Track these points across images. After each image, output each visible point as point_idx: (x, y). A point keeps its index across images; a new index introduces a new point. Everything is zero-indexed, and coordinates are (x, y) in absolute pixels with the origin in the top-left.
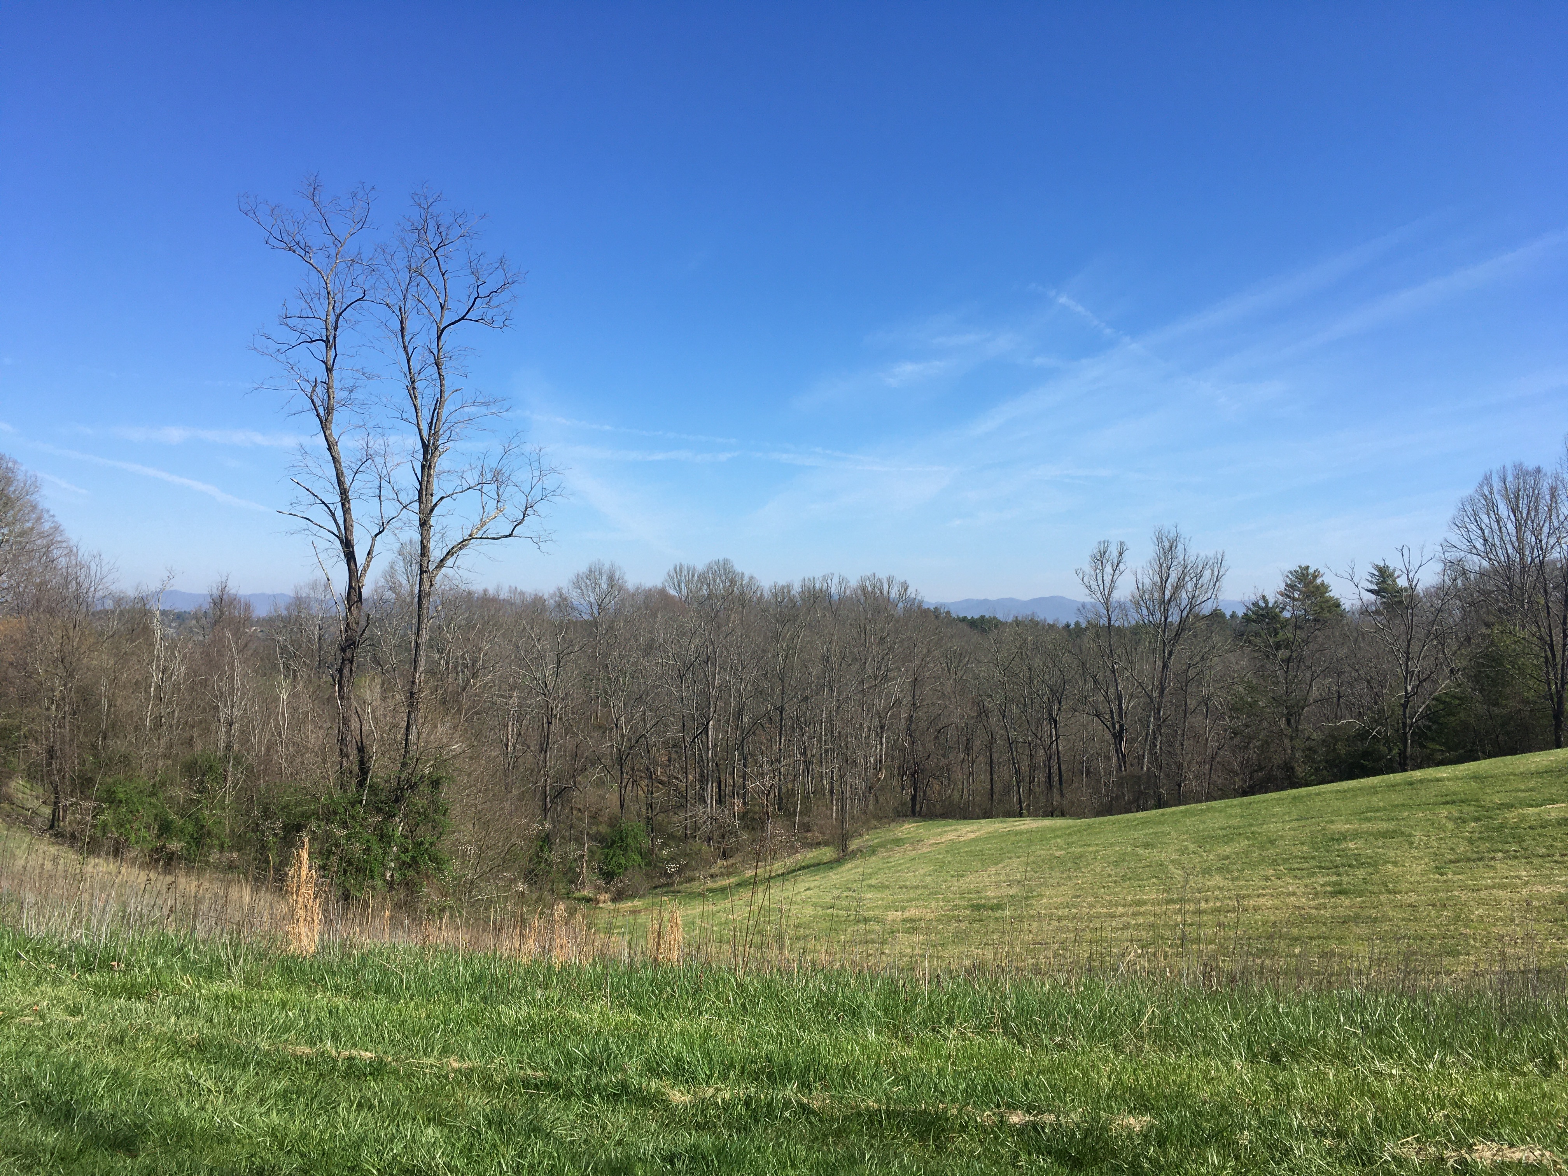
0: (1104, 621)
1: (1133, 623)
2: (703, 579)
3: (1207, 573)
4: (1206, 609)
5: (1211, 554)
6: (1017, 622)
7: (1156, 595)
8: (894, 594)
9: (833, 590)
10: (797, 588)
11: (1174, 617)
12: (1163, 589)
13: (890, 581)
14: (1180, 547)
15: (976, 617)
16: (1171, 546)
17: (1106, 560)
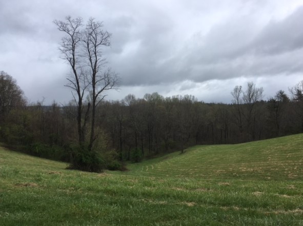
3: (259, 92)
4: (259, 100)
5: (260, 88)
7: (248, 97)
8: (191, 99)
9: (179, 97)
10: (171, 98)
11: (252, 102)
13: (191, 96)
14: (253, 86)
15: (210, 103)
16: (251, 86)
17: (237, 90)
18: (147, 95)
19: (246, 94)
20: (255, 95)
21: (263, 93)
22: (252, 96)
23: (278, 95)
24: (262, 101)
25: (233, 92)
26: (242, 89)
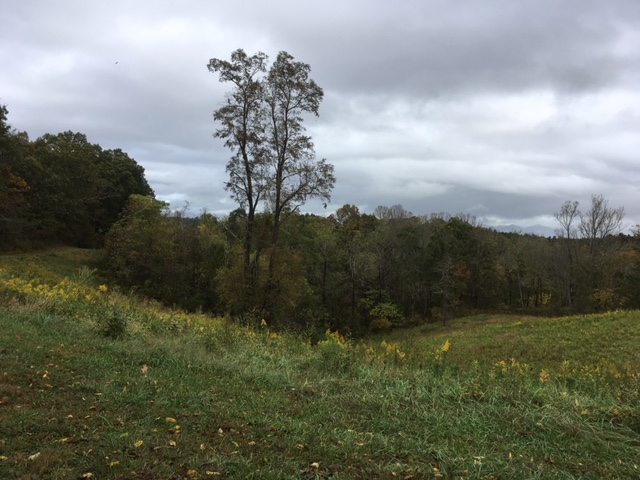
0: (566, 236)
1: (579, 238)
2: (390, 213)
3: (615, 217)
4: (615, 232)
5: (617, 208)
6: (526, 235)
7: (591, 225)
8: (470, 222)
9: (444, 219)
10: (429, 218)
11: (598, 235)
12: (594, 223)
13: (468, 215)
14: (603, 204)
15: (508, 231)
16: (600, 203)
17: (569, 210)
18: (380, 208)
19: (587, 220)
20: (607, 222)
21: (624, 220)
22: (600, 224)
24: (621, 234)
26: (578, 209)
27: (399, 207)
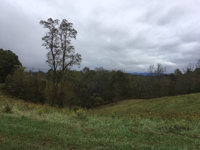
0: (151, 75)
1: (154, 75)
2: (99, 69)
3: (164, 69)
5: (164, 67)
6: (140, 75)
9: (116, 71)
10: (111, 71)
11: (160, 75)
12: (158, 71)
13: (123, 70)
15: (134, 74)
16: (160, 65)
17: (151, 67)
18: (96, 68)
19: (156, 70)
20: (162, 71)
21: (166, 70)
22: (160, 71)
23: (176, 71)
24: (166, 74)
25: (149, 68)
26: (154, 67)
27: (102, 68)
